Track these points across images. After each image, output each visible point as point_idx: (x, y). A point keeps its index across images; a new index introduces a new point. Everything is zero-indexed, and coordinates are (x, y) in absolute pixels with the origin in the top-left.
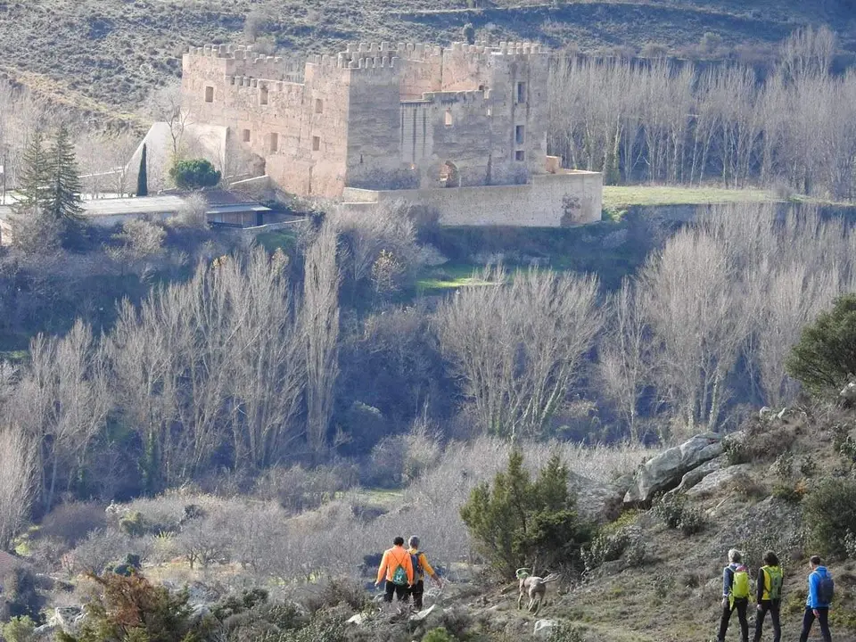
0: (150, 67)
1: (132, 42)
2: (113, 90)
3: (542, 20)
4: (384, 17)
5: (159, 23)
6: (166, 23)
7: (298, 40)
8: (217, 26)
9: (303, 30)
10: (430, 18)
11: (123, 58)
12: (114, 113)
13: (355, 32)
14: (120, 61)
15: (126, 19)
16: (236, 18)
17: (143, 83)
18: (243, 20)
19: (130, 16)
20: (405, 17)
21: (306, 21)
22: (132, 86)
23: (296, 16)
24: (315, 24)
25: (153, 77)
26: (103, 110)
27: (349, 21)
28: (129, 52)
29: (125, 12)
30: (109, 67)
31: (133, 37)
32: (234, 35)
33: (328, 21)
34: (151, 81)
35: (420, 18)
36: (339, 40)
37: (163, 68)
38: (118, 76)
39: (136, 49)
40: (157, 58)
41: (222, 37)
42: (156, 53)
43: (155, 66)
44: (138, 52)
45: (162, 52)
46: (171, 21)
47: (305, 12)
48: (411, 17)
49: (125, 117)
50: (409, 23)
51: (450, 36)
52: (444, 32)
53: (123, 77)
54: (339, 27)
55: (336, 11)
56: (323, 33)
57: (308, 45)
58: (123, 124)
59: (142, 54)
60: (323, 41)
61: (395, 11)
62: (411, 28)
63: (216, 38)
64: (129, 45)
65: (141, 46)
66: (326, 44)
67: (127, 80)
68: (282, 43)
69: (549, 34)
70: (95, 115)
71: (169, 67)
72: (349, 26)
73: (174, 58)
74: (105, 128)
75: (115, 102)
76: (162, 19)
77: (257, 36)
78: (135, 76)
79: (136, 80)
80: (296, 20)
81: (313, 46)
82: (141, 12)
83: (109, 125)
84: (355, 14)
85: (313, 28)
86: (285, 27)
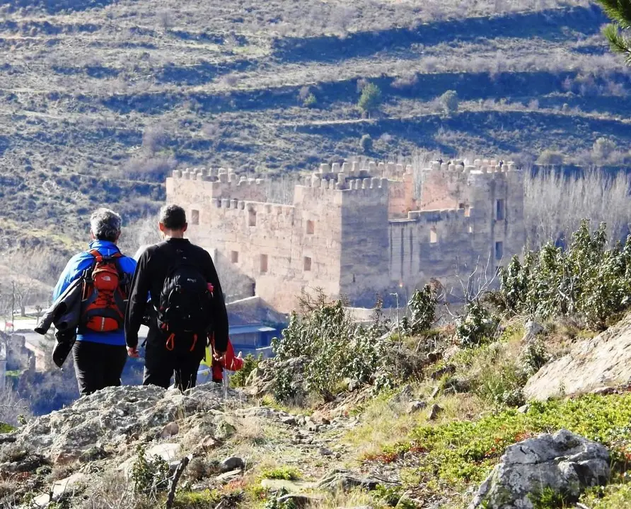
0: (54, 183)
1: (31, 158)
2: (19, 208)
3: (436, 130)
4: (280, 129)
5: (55, 139)
6: (61, 140)
7: (197, 154)
8: (113, 141)
9: (202, 144)
10: (325, 130)
11: (23, 175)
12: (25, 231)
13: (254, 145)
14: (22, 179)
15: (21, 137)
16: (133, 133)
17: (49, 200)
18: (140, 135)
19: (24, 133)
20: (301, 129)
21: (202, 134)
22: (38, 203)
23: (193, 130)
24: (212, 138)
25: (58, 193)
26: (14, 228)
27: (245, 133)
28: (29, 169)
29: (18, 129)
30: (11, 184)
31: (31, 154)
32: (131, 150)
33: (225, 135)
34: (57, 198)
35: (316, 130)
36: (237, 153)
37: (67, 184)
38: (21, 193)
39: (36, 166)
40: (60, 174)
41: (120, 152)
42: (58, 170)
43: (59, 183)
44: (38, 169)
45: (64, 168)
46: (66, 137)
47: (200, 126)
48: (306, 129)
49: (38, 234)
50: (305, 135)
51: (347, 148)
52: (340, 144)
53: (27, 194)
54: (236, 140)
55: (231, 124)
56: (222, 147)
57: (209, 158)
58: (37, 241)
59: (43, 171)
60: (222, 155)
61: (289, 124)
62: (308, 139)
63: (114, 153)
64: (28, 162)
65: (41, 163)
66: (225, 157)
67: (31, 197)
68: (181, 158)
69: (444, 143)
70: (8, 233)
71: (72, 183)
72: (245, 139)
73: (77, 174)
74: (19, 246)
75: (23, 220)
76: (57, 135)
77: (155, 150)
78: (40, 193)
79: (41, 197)
80: (193, 134)
81: (213, 160)
82: (35, 129)
83: (23, 243)
84: (250, 127)
85: (211, 142)
86: (182, 142)
